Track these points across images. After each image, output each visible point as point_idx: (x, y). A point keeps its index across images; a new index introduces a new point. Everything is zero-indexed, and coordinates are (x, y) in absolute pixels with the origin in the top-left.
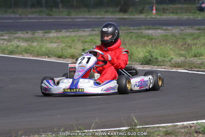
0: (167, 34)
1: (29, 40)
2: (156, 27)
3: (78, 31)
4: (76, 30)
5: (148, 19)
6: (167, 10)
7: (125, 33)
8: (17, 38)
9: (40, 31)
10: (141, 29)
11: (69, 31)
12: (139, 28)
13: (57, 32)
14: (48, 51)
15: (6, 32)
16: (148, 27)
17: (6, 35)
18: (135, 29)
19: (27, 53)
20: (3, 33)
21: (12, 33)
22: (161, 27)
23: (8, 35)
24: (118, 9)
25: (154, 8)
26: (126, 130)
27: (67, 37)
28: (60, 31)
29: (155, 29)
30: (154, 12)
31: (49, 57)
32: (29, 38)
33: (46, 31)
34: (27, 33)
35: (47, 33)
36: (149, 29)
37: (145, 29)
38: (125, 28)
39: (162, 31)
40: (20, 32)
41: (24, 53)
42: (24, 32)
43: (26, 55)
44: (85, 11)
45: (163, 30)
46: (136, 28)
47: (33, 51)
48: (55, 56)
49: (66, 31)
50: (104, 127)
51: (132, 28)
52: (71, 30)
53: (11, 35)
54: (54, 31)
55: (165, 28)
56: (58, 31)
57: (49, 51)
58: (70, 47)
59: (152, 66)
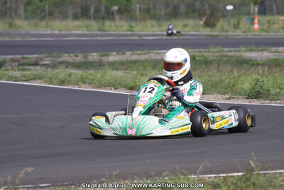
0: (277, 57)
1: (81, 66)
2: (260, 48)
3: (149, 53)
4: (146, 52)
5: (248, 37)
6: (274, 23)
7: (217, 56)
8: (62, 63)
9: (94, 54)
10: (240, 51)
11: (137, 54)
12: (236, 49)
13: (118, 54)
14: (113, 81)
15: (46, 55)
16: (250, 48)
17: (46, 59)
18: (231, 51)
19: (84, 83)
20: (42, 56)
21: (55, 57)
22: (268, 48)
23: (50, 59)
24: (202, 23)
25: (256, 21)
26: (238, 176)
27: (136, 62)
28: (124, 54)
29: (259, 51)
30: (256, 26)
31: (116, 88)
32: (80, 63)
33: (104, 53)
34: (77, 56)
35: (104, 56)
36: (251, 50)
37: (246, 51)
38: (216, 50)
39: (270, 54)
40: (66, 55)
41: (80, 83)
42: (71, 55)
43: (83, 86)
44: (152, 26)
45: (272, 52)
46: (232, 49)
47: (93, 80)
48: (125, 87)
49: (132, 54)
50: (211, 172)
51: (226, 49)
52: (138, 52)
53: (54, 59)
54: (114, 53)
55: (274, 49)
56: (121, 53)
57: (116, 81)
58: (143, 75)
59: (262, 101)
